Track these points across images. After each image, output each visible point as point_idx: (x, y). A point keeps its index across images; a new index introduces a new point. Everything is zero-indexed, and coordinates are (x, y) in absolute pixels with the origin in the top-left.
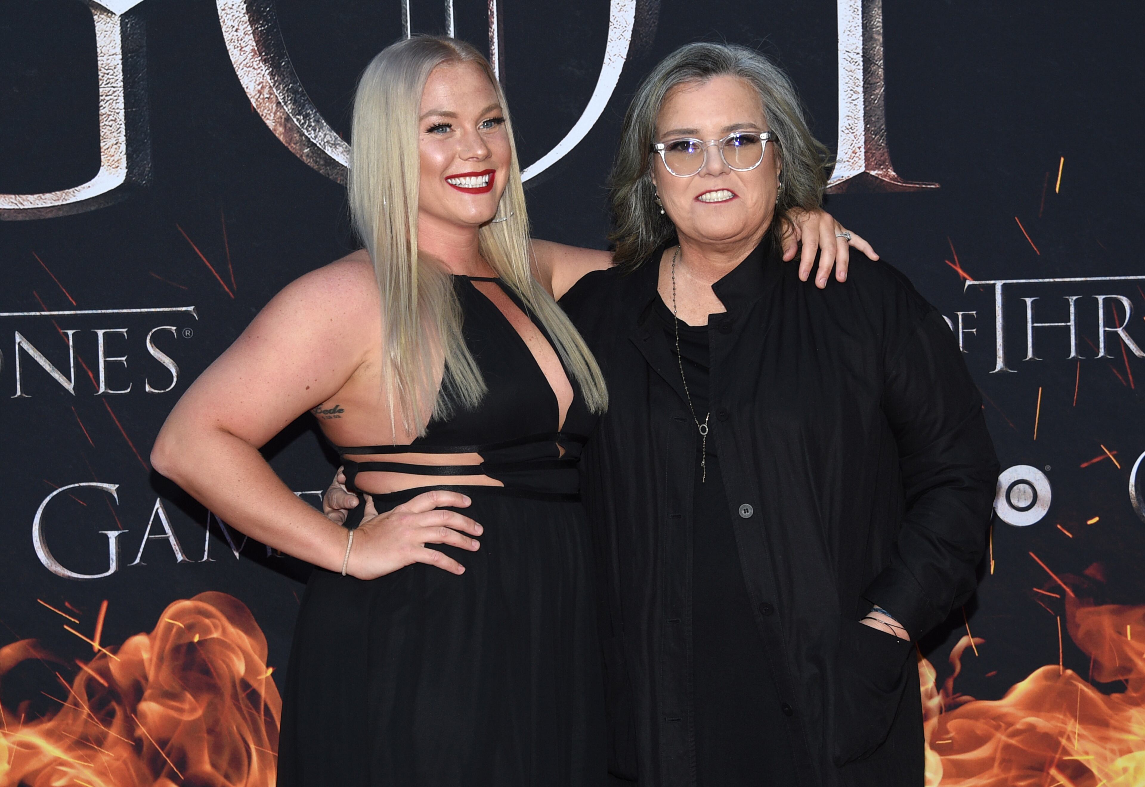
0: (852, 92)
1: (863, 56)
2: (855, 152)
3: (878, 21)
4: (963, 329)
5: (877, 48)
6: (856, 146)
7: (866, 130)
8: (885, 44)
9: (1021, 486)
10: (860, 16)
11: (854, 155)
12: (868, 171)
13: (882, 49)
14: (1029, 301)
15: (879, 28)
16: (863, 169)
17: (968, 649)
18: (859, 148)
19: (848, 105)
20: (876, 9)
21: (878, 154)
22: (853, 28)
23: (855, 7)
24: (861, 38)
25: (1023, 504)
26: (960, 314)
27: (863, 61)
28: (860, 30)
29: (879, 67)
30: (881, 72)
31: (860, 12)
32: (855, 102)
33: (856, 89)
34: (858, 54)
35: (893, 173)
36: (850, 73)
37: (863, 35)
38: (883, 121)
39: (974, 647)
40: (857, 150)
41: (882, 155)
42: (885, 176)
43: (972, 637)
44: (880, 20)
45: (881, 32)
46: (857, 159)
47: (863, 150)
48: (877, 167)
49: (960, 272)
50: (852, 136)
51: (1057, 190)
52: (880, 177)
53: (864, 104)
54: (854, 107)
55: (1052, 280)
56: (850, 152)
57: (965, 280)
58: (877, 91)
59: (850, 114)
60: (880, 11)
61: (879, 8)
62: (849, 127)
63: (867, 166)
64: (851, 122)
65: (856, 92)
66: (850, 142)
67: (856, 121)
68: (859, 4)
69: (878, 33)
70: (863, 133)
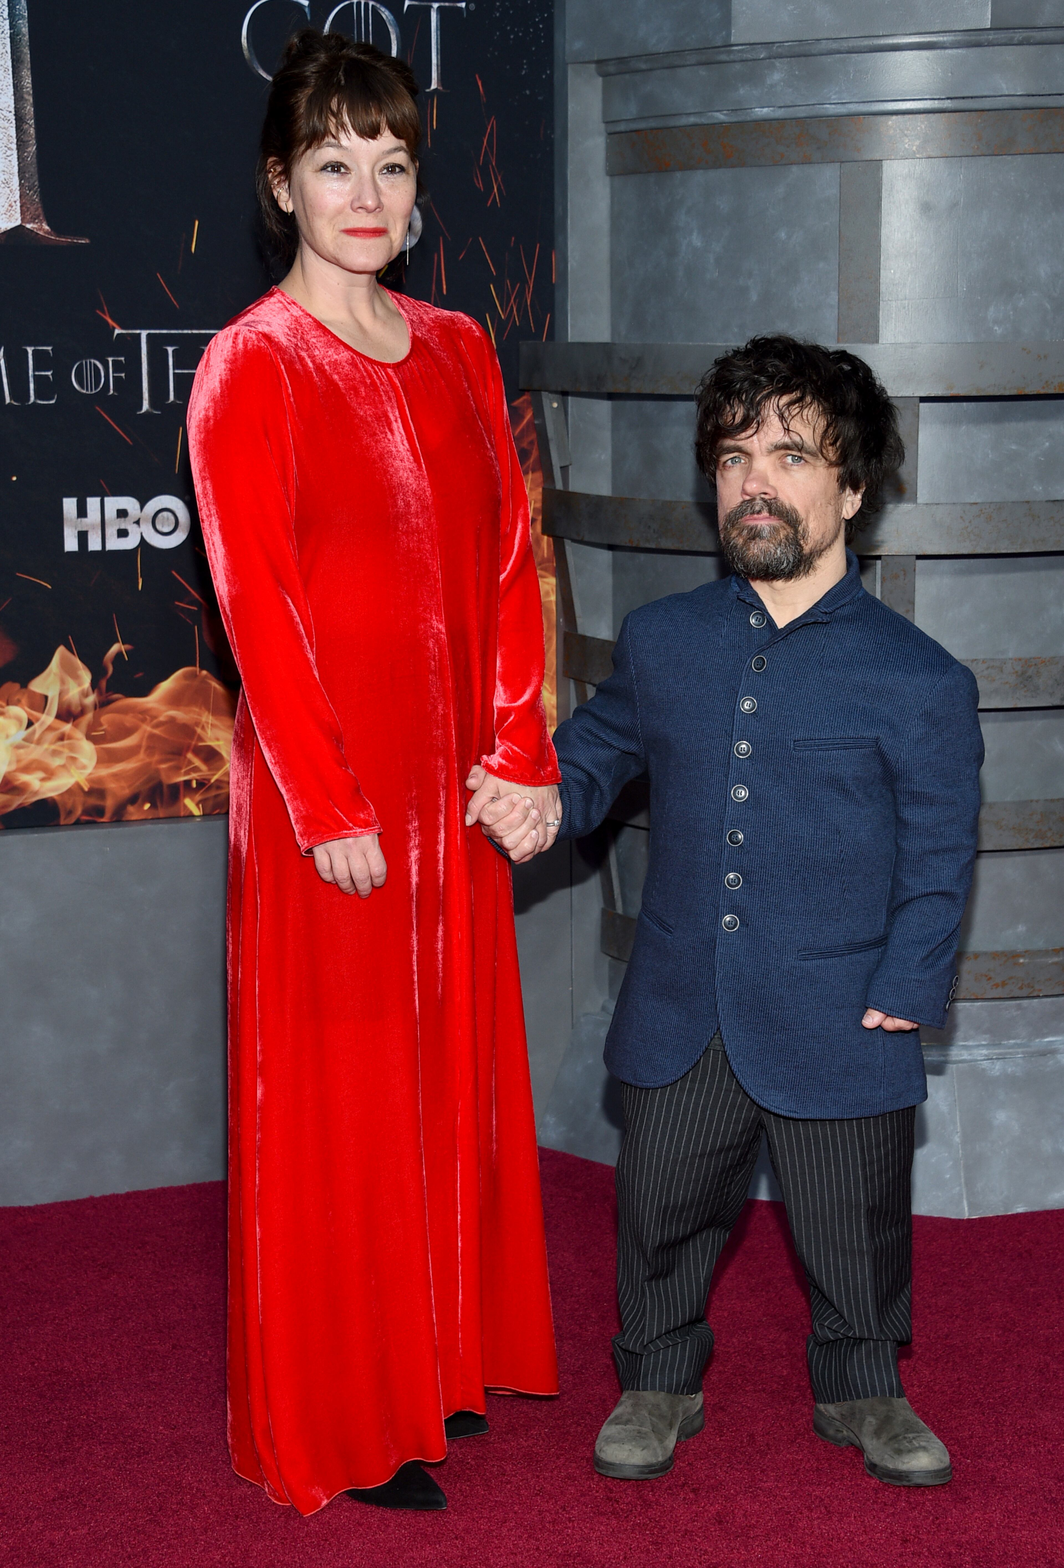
0: (6, 149)
1: (15, 115)
2: (11, 206)
3: (27, 82)
4: (113, 373)
5: (28, 108)
6: (13, 200)
7: (21, 184)
8: (36, 105)
9: (165, 514)
10: (11, 76)
11: (10, 208)
12: (24, 225)
13: (33, 109)
14: (170, 350)
15: (28, 89)
16: (19, 222)
17: (119, 654)
18: (15, 202)
19: (3, 160)
20: (25, 70)
21: (32, 209)
22: (4, 87)
24: (13, 97)
25: (166, 529)
26: (110, 359)
27: (16, 119)
28: (11, 90)
29: (31, 126)
30: (32, 131)
31: (10, 72)
32: (9, 158)
33: (10, 145)
34: (10, 112)
35: (47, 228)
36: (4, 130)
37: (15, 94)
38: (36, 177)
39: (124, 653)
40: (13, 204)
41: (37, 209)
42: (40, 230)
43: (123, 644)
44: (30, 81)
45: (31, 92)
46: (13, 213)
47: (18, 204)
48: (32, 220)
49: (110, 321)
51: (193, 250)
52: (35, 230)
53: (18, 160)
55: (190, 332)
56: (7, 205)
57: (114, 328)
58: (29, 149)
59: (6, 169)
60: (29, 73)
61: (28, 69)
62: (5, 182)
63: (22, 220)
64: (6, 177)
65: (9, 149)
66: (6, 196)
67: (11, 176)
68: (9, 63)
69: (28, 92)
70: (18, 188)
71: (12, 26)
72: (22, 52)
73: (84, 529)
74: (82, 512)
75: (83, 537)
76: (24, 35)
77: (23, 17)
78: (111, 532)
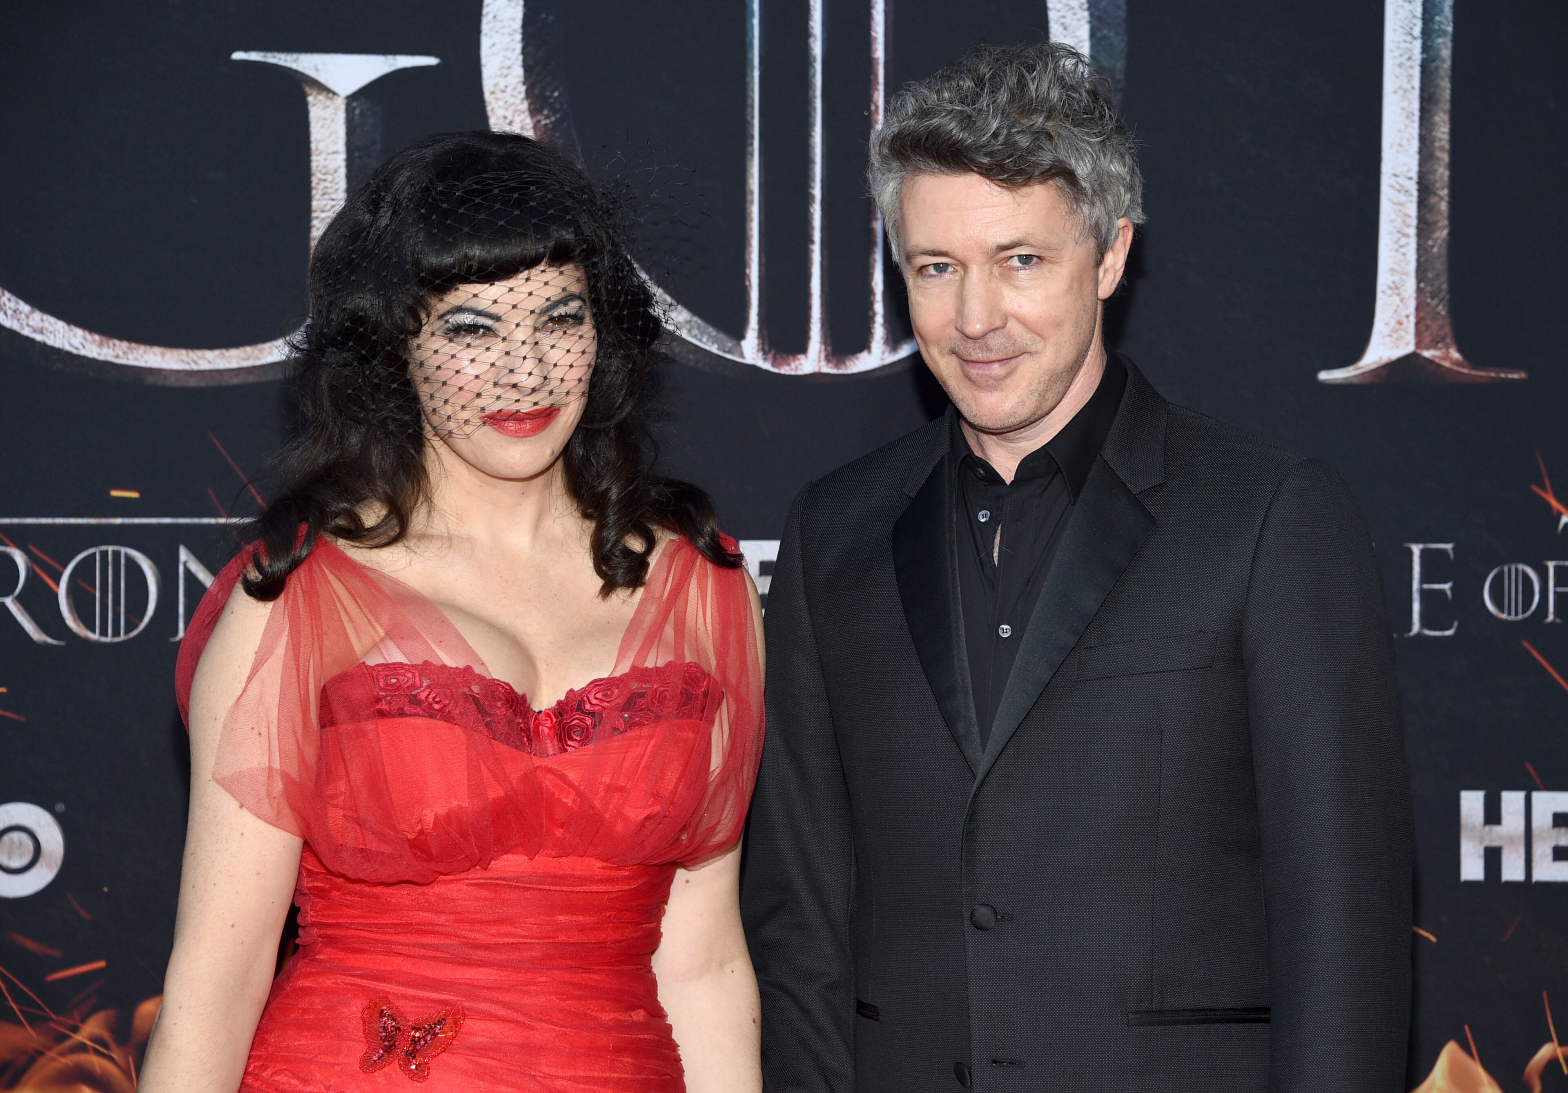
0: (1399, 235)
1: (1419, 183)
2: (1400, 323)
3: (1443, 131)
4: (1556, 586)
5: (1440, 171)
6: (1404, 313)
7: (1419, 291)
8: (1453, 166)
10: (1416, 125)
11: (1398, 326)
12: (1419, 351)
13: (1447, 173)
15: (1443, 142)
16: (1410, 348)
17: (1553, 1063)
18: (1407, 317)
19: (1394, 253)
20: (1440, 114)
21: (1435, 327)
22: (1405, 142)
23: (1409, 109)
24: (1417, 157)
26: (1551, 565)
27: (1418, 190)
28: (1415, 144)
29: (1442, 198)
30: (1444, 206)
31: (1416, 118)
32: (1403, 250)
33: (1406, 230)
34: (1410, 179)
35: (1455, 355)
36: (1399, 208)
37: (1421, 151)
38: (1444, 278)
39: (1561, 1060)
40: (1404, 320)
41: (1442, 328)
42: (1444, 359)
43: (1561, 1044)
44: (1446, 130)
45: (1447, 146)
46: (1402, 333)
47: (1413, 320)
48: (1434, 345)
49: (1554, 503)
50: (1396, 300)
52: (1437, 360)
53: (1418, 252)
54: (1401, 257)
56: (1393, 323)
57: (1559, 515)
58: (1437, 234)
59: (1395, 266)
60: (1447, 117)
61: (1444, 112)
62: (1393, 286)
63: (1418, 344)
64: (1396, 278)
65: (1405, 235)
66: (1394, 308)
67: (1404, 277)
68: (1416, 105)
69: (1442, 148)
70: (1414, 295)
71: (1425, 49)
72: (1437, 86)
73: (1496, 844)
74: (1493, 815)
75: (1493, 857)
76: (1444, 61)
77: (1444, 33)
78: (1542, 850)
